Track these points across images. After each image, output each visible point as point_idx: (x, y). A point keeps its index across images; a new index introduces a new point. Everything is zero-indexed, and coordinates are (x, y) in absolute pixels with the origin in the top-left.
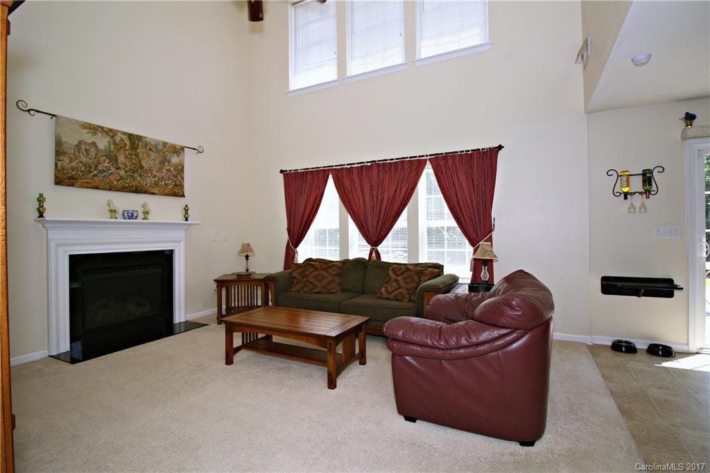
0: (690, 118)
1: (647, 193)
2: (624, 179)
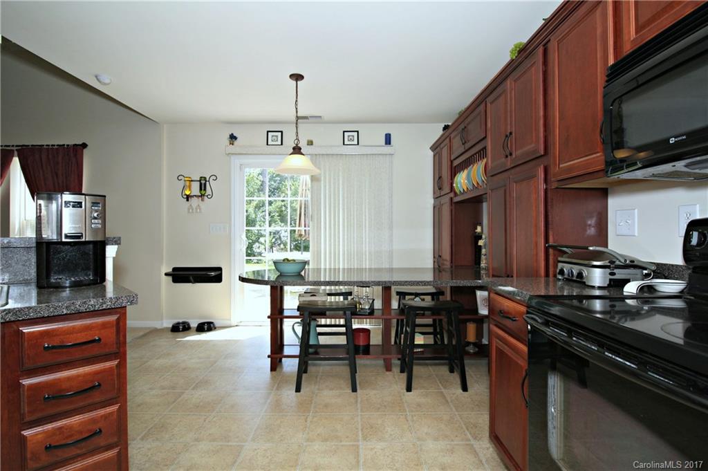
0: (233, 138)
1: (202, 196)
2: (188, 183)
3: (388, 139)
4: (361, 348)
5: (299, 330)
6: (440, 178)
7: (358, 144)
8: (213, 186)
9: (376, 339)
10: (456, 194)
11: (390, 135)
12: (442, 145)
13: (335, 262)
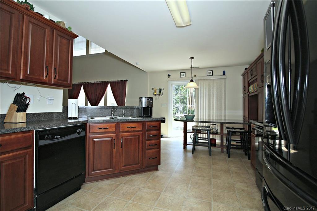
0: (169, 75)
1: (159, 95)
2: (155, 91)
3: (224, 73)
4: (213, 145)
5: (192, 137)
6: (245, 87)
7: (212, 75)
8: (163, 91)
9: (218, 142)
10: (250, 93)
11: (225, 71)
12: (245, 75)
13: (204, 117)
